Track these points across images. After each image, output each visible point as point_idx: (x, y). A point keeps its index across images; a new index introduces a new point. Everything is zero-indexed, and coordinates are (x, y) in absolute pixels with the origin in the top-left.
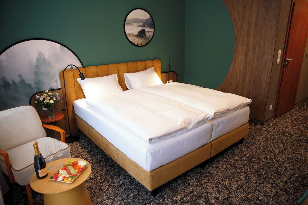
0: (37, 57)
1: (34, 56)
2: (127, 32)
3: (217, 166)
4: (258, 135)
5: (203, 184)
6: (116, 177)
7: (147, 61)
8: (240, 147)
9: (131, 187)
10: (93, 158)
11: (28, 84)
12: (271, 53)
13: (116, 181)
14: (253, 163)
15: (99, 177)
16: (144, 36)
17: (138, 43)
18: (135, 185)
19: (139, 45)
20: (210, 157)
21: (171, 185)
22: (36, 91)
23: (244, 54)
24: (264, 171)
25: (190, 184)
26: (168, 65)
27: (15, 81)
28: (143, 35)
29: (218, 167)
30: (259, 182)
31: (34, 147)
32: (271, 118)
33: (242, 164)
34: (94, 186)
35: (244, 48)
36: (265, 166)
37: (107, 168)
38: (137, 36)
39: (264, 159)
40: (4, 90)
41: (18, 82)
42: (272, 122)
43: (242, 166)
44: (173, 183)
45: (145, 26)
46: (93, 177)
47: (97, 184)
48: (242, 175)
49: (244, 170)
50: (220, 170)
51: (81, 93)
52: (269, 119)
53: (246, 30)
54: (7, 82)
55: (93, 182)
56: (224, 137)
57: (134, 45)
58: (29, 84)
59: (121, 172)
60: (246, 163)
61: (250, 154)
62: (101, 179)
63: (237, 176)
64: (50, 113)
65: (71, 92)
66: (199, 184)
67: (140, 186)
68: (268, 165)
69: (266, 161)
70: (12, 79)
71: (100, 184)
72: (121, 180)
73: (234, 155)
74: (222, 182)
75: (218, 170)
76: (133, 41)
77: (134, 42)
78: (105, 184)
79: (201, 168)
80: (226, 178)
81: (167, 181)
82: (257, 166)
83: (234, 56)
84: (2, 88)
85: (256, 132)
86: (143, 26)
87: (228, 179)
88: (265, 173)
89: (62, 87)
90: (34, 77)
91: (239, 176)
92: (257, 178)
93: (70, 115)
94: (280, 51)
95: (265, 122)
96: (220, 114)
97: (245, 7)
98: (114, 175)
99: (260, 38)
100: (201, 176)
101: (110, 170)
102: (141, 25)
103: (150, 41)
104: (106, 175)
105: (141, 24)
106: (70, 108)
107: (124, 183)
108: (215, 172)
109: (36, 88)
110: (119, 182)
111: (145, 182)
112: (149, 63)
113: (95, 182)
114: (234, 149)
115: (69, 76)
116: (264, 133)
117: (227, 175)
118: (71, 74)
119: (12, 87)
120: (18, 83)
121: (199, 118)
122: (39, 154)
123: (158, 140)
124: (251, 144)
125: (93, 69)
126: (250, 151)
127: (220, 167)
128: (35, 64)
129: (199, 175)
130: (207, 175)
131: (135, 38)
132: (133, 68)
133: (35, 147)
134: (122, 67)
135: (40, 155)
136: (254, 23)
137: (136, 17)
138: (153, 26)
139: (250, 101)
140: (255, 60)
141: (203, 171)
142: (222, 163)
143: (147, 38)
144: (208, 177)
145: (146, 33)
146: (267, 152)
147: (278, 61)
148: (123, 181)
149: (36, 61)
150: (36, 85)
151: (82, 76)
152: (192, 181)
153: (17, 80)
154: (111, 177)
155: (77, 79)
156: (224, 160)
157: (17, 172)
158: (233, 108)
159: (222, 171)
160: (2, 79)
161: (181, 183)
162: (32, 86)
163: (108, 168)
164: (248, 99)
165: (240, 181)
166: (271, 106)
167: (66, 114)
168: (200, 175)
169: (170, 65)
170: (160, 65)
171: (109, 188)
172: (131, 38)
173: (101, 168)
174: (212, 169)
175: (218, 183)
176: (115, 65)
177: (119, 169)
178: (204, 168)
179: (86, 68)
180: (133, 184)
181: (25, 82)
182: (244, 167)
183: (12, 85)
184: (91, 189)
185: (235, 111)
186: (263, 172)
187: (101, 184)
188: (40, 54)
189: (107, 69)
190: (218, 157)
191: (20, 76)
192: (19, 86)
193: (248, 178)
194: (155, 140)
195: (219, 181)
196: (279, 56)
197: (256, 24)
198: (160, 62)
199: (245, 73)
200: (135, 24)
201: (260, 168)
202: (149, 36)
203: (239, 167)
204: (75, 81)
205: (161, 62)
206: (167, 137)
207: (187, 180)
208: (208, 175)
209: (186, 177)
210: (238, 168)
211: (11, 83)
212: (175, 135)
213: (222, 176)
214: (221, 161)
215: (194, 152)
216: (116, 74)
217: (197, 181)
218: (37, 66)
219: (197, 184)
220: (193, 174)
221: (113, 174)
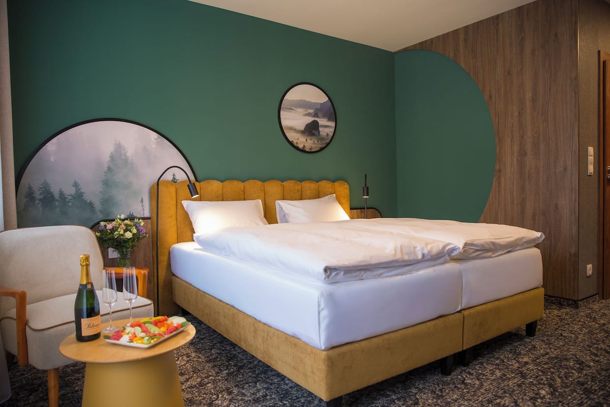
0: (112, 153)
1: (107, 150)
2: (284, 123)
3: (480, 372)
4: (568, 324)
5: (449, 402)
6: (249, 386)
7: (322, 182)
8: (530, 342)
9: (282, 402)
10: (200, 353)
11: (88, 201)
12: (573, 153)
13: (248, 392)
14: (567, 369)
15: (209, 385)
16: (317, 134)
17: (305, 145)
18: (290, 401)
19: (307, 149)
20: (463, 347)
21: (375, 402)
22: (101, 217)
23: (517, 160)
24: (596, 384)
25: (418, 401)
26: (363, 188)
27: (64, 193)
28: (314, 132)
29: (481, 374)
30: (589, 403)
31: (81, 267)
32: (594, 296)
33: (538, 370)
34: (198, 398)
35: (516, 148)
36: (596, 374)
37: (229, 370)
38: (303, 132)
39: (592, 364)
40: (41, 209)
41: (71, 195)
42: (598, 305)
43: (541, 374)
44: (379, 399)
45: (319, 116)
46: (198, 384)
47: (205, 396)
48: (542, 389)
49: (547, 380)
50: (488, 379)
51: (189, 230)
52: (589, 297)
53: (516, 114)
54: (51, 193)
55: (197, 392)
56: (489, 305)
57: (297, 148)
58: (91, 201)
59: (261, 378)
60: (549, 369)
61: (554, 353)
62: (216, 387)
63: (531, 391)
64: (122, 261)
65: (169, 226)
66: (441, 402)
67: (302, 401)
68: (603, 373)
69: (599, 367)
70: (61, 189)
71: (211, 396)
72: (258, 391)
73: (518, 355)
74: (496, 399)
75: (483, 378)
76: (295, 142)
77: (297, 143)
78: (223, 396)
79: (442, 374)
80: (505, 392)
81: (365, 385)
82: (577, 375)
83: (497, 167)
84: (39, 203)
85: (562, 320)
86: (314, 115)
87: (510, 394)
88: (599, 388)
89: (151, 215)
90: (101, 190)
91: (536, 391)
92: (582, 396)
93: (162, 273)
94: (591, 150)
95: (581, 300)
96: (477, 250)
97: (509, 73)
98: (245, 381)
99: (545, 124)
100: (443, 388)
101: (235, 373)
102: (309, 113)
103: (328, 144)
104: (226, 382)
105: (311, 111)
106: (163, 259)
107: (265, 396)
108: (477, 382)
109: (101, 211)
110: (253, 394)
111: (314, 380)
112: (325, 185)
113: (200, 393)
114: (516, 344)
115: (168, 195)
116: (582, 320)
117: (506, 388)
118: (172, 190)
119: (57, 203)
120: (69, 197)
121: (432, 248)
122: (88, 283)
123: (344, 274)
124: (556, 338)
125: (215, 186)
126: (555, 349)
127: (487, 374)
128: (106, 166)
129: (439, 386)
130: (457, 387)
131: (299, 135)
132: (295, 193)
133: (84, 266)
134: (273, 188)
135: (90, 285)
136: (531, 98)
137: (303, 99)
138: (334, 117)
139: (539, 236)
140: (542, 169)
141: (447, 380)
142: (490, 367)
143: (322, 139)
144: (460, 390)
145: (321, 129)
146: (596, 352)
147: (591, 169)
148: (264, 392)
149: (109, 159)
150: (103, 205)
151: (193, 189)
152: (424, 396)
153: (70, 191)
154: (236, 386)
155: (183, 202)
156: (494, 362)
157: (36, 334)
158: (505, 243)
159: (493, 380)
160: (41, 186)
161: (399, 399)
162: (94, 206)
163: (232, 370)
164: (535, 232)
165: (539, 398)
166: (589, 266)
167: (154, 273)
168: (442, 386)
169: (368, 188)
170: (347, 191)
171: (230, 404)
172: (291, 136)
173: (217, 370)
174: (468, 376)
175: (486, 401)
176: (259, 183)
177: (257, 373)
178: (450, 374)
179: (201, 183)
180: (286, 397)
181: (83, 196)
182: (546, 375)
183: (57, 201)
184: (190, 404)
185: (509, 252)
186: (596, 386)
187: (214, 396)
188: (119, 147)
189: (243, 188)
190: (481, 357)
191: (76, 185)
192: (70, 204)
193: (559, 395)
194: (336, 274)
195: (487, 398)
196: (591, 159)
197: (534, 100)
198: (347, 186)
199: (523, 199)
200: (299, 110)
201: (587, 378)
202: (325, 134)
203: (533, 375)
204: (178, 205)
205: (349, 185)
206: (363, 275)
207: (412, 394)
208: (459, 386)
209: (409, 389)
210: (531, 377)
211: (57, 196)
212: (381, 274)
213: (494, 390)
214: (488, 364)
215: (425, 324)
216: (260, 200)
217: (435, 396)
218: (109, 169)
219: (436, 402)
220: (424, 384)
221: (243, 381)
